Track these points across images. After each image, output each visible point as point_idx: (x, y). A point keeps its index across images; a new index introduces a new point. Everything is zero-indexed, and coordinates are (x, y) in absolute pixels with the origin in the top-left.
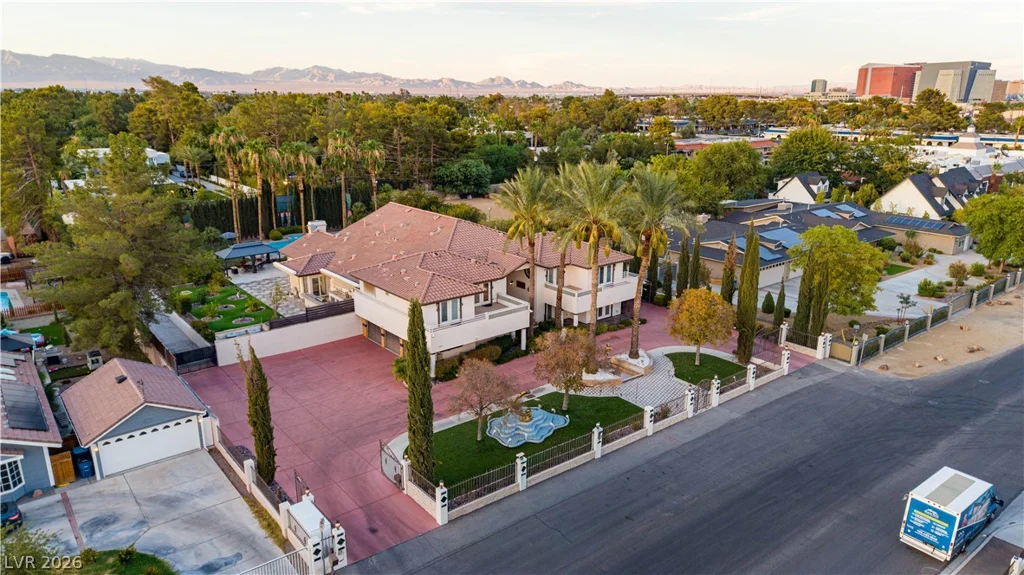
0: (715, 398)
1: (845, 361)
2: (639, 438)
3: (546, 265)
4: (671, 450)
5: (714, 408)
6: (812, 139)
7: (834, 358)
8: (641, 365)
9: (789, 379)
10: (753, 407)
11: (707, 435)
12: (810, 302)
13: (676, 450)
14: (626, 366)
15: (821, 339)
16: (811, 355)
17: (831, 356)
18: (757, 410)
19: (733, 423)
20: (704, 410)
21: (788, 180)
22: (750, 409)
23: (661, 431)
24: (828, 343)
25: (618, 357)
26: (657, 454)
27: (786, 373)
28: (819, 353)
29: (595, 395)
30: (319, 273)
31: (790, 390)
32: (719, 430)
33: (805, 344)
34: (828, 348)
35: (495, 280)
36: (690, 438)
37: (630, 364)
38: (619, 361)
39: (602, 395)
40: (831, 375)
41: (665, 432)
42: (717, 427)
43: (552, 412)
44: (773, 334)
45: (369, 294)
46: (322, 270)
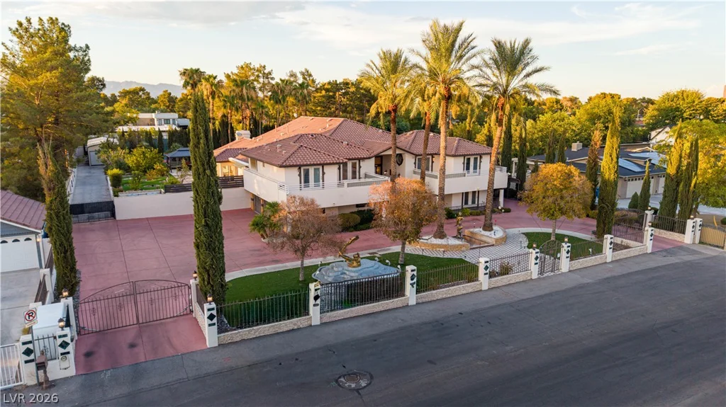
0: (565, 264)
1: (717, 247)
2: (471, 290)
3: (415, 152)
4: (504, 304)
5: (562, 273)
6: (683, 99)
7: (706, 244)
8: (493, 236)
9: (651, 256)
10: (609, 275)
11: (550, 294)
12: (678, 185)
13: (511, 305)
14: (479, 237)
15: (690, 223)
16: (678, 239)
17: (701, 242)
18: (614, 278)
19: (582, 287)
20: (552, 274)
21: (660, 130)
22: (605, 277)
23: (498, 287)
24: (698, 228)
25: (472, 230)
26: (487, 306)
27: (649, 251)
28: (688, 238)
29: (439, 256)
30: (228, 161)
31: (652, 264)
32: (564, 291)
33: (672, 230)
34: (698, 233)
35: (364, 159)
36: (532, 295)
37: (483, 235)
38: (472, 233)
39: (446, 256)
40: (702, 257)
41: (504, 289)
42: (564, 288)
43: (387, 264)
44: (637, 222)
45: (254, 170)
46: (231, 159)
